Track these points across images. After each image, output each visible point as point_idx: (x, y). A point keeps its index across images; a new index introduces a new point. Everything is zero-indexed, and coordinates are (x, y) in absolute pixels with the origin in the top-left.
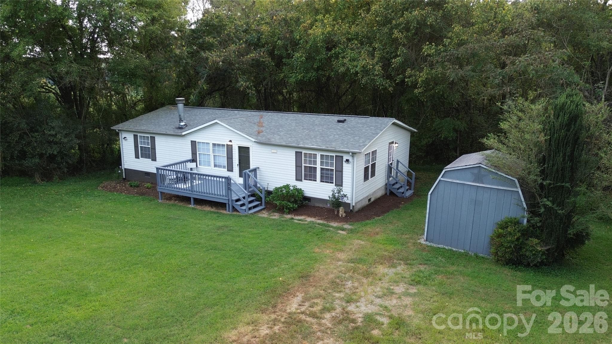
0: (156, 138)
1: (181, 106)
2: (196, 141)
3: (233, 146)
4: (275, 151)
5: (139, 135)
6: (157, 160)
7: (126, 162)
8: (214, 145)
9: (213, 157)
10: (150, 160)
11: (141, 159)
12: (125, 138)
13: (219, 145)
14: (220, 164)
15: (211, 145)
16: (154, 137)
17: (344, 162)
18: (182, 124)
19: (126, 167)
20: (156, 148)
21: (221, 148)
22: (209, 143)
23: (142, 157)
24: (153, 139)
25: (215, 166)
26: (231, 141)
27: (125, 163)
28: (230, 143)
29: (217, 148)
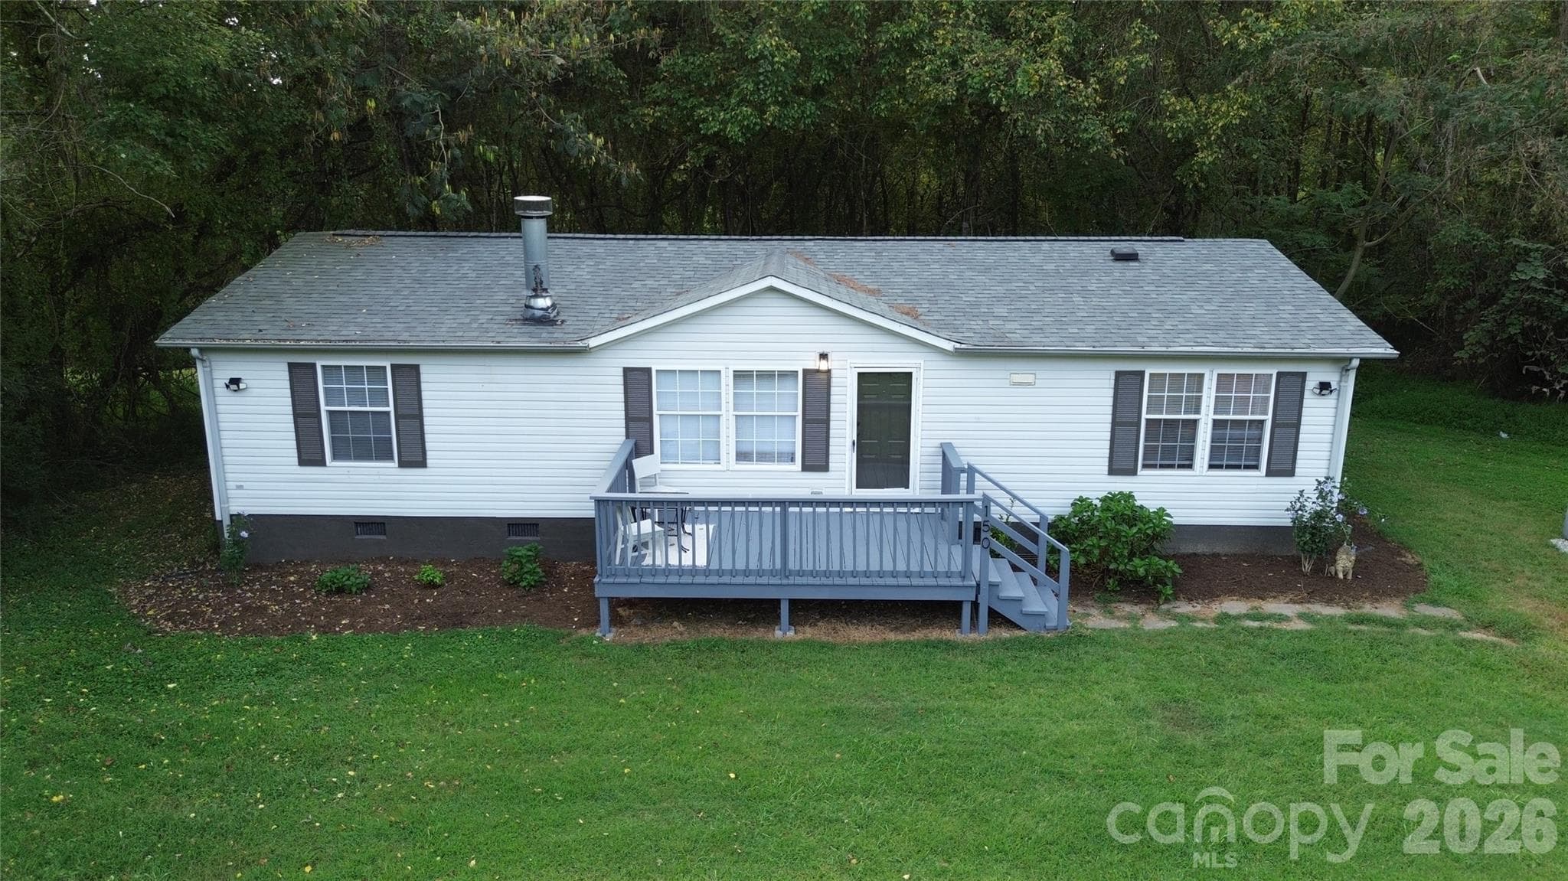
0: (422, 369)
1: (536, 228)
2: (648, 371)
3: (834, 373)
4: (1030, 378)
5: (320, 363)
6: (429, 462)
7: (240, 487)
8: (740, 376)
9: (732, 420)
10: (389, 468)
11: (337, 469)
12: (235, 381)
13: (766, 376)
14: (767, 448)
15: (727, 379)
16: (416, 368)
17: (1307, 394)
18: (543, 302)
19: (234, 510)
20: (426, 411)
21: (777, 388)
22: (719, 372)
23: (336, 456)
24: (408, 378)
25: (742, 456)
26: (824, 356)
27: (232, 493)
28: (823, 365)
29: (754, 388)
